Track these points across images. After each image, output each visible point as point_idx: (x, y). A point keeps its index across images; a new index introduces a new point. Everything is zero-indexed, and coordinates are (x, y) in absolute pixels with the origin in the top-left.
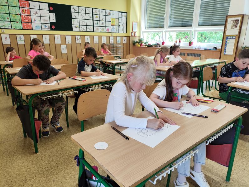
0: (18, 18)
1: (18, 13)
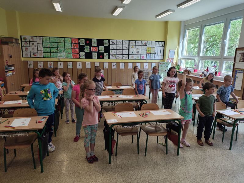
0: (70, 51)
1: (70, 47)
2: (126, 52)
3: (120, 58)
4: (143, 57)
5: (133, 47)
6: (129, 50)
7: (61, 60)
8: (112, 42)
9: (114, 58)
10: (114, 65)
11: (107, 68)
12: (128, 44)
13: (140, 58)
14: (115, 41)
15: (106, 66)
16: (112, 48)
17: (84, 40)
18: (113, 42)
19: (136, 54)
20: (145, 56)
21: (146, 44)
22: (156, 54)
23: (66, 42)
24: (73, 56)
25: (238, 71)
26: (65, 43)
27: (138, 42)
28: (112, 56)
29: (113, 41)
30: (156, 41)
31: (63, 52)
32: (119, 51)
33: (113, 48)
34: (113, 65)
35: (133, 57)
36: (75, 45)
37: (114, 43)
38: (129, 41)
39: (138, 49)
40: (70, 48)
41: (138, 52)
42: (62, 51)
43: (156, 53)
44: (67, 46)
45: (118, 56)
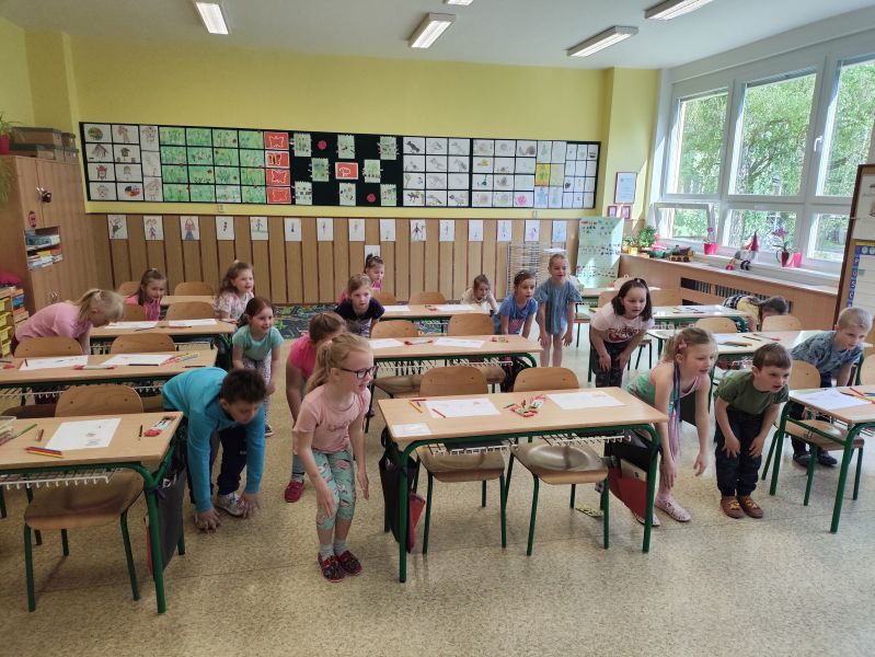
0: (259, 176)
1: (260, 163)
2: (461, 182)
3: (438, 204)
4: (522, 200)
5: (485, 164)
6: (471, 173)
7: (227, 209)
8: (409, 143)
9: (419, 202)
10: (417, 230)
11: (392, 238)
12: (468, 153)
13: (510, 204)
14: (419, 143)
15: (388, 231)
16: (410, 169)
17: (309, 136)
18: (413, 147)
19: (497, 187)
20: (528, 196)
21: (531, 151)
22: (570, 189)
23: (242, 144)
24: (271, 197)
25: (865, 251)
26: (239, 149)
27: (503, 147)
28: (412, 195)
29: (413, 140)
30: (569, 142)
31: (232, 181)
32: (437, 179)
33: (415, 167)
34: (413, 228)
35: (485, 199)
36: (278, 156)
37: (418, 150)
38: (472, 140)
39: (503, 169)
40: (260, 167)
41: (504, 182)
42: (231, 178)
43: (568, 185)
44: (248, 158)
45: (432, 197)
